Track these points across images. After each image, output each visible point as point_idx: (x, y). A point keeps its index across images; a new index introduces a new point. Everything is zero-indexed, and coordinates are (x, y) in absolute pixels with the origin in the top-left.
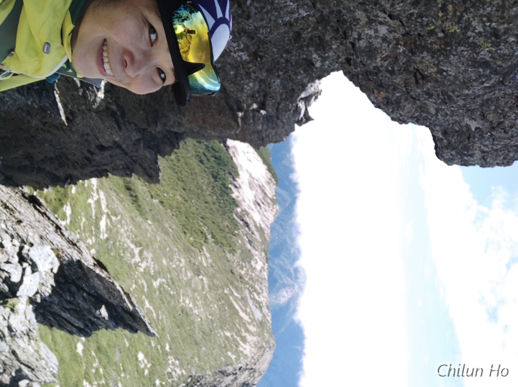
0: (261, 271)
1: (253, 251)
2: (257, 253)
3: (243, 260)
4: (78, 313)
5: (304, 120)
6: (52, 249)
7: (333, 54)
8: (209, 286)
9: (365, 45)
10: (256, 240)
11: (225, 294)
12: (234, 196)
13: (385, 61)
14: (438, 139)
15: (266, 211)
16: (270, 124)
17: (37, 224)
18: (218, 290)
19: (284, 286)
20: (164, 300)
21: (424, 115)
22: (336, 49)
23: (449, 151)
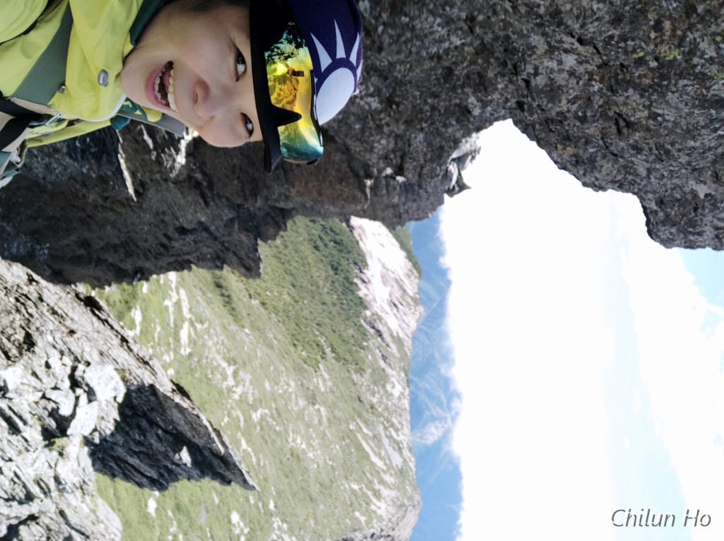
0: (399, 398)
1: (389, 371)
2: (394, 373)
3: (375, 383)
4: (150, 457)
5: (457, 189)
6: (116, 369)
7: (499, 97)
8: (329, 420)
9: (544, 82)
10: (393, 354)
11: (350, 430)
12: (361, 294)
13: (574, 103)
14: (651, 212)
15: (405, 314)
16: (410, 196)
17: (96, 335)
18: (341, 424)
19: (433, 419)
20: (268, 438)
21: (630, 178)
22: (502, 89)
23: (666, 228)
